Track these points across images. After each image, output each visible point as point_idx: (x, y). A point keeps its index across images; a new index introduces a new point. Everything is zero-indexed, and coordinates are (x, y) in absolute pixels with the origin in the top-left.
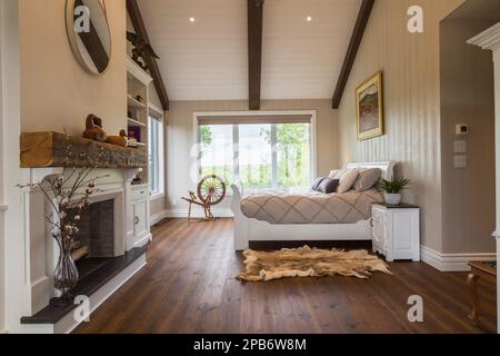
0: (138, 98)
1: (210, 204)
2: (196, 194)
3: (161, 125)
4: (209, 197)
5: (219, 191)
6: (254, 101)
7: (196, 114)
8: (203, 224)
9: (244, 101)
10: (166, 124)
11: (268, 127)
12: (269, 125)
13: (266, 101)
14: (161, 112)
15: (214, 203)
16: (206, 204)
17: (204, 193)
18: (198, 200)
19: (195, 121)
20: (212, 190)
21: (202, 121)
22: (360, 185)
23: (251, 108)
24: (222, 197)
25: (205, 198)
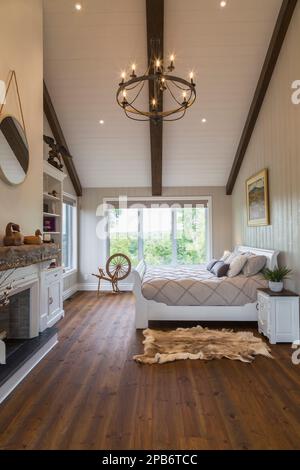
1: (117, 279)
2: (105, 271)
4: (116, 273)
5: (125, 267)
6: (157, 188)
8: (110, 298)
9: (148, 188)
13: (165, 188)
15: (121, 279)
16: (114, 280)
17: (112, 269)
18: (107, 276)
20: (119, 267)
23: (154, 195)
24: (128, 273)
25: (112, 274)
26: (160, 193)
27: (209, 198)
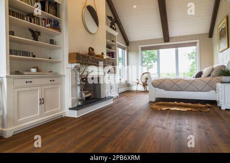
0: (113, 41)
3: (126, 52)
6: (166, 38)
7: (140, 46)
9: (162, 38)
10: (128, 51)
11: (174, 50)
12: (175, 49)
13: (172, 38)
14: (126, 46)
16: (145, 85)
19: (140, 49)
21: (143, 49)
22: (213, 74)
23: (165, 42)
26: (168, 41)
27: (198, 41)
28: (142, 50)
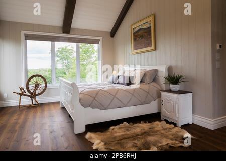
1: (36, 95)
2: (25, 89)
4: (35, 90)
5: (43, 85)
6: (67, 26)
7: (23, 33)
9: (60, 27)
13: (74, 29)
15: (39, 94)
16: (33, 95)
17: (31, 87)
18: (27, 93)
19: (23, 37)
20: (37, 85)
23: (64, 32)
24: (44, 90)
25: (32, 91)
26: (68, 32)
27: (101, 38)
28: (26, 39)
